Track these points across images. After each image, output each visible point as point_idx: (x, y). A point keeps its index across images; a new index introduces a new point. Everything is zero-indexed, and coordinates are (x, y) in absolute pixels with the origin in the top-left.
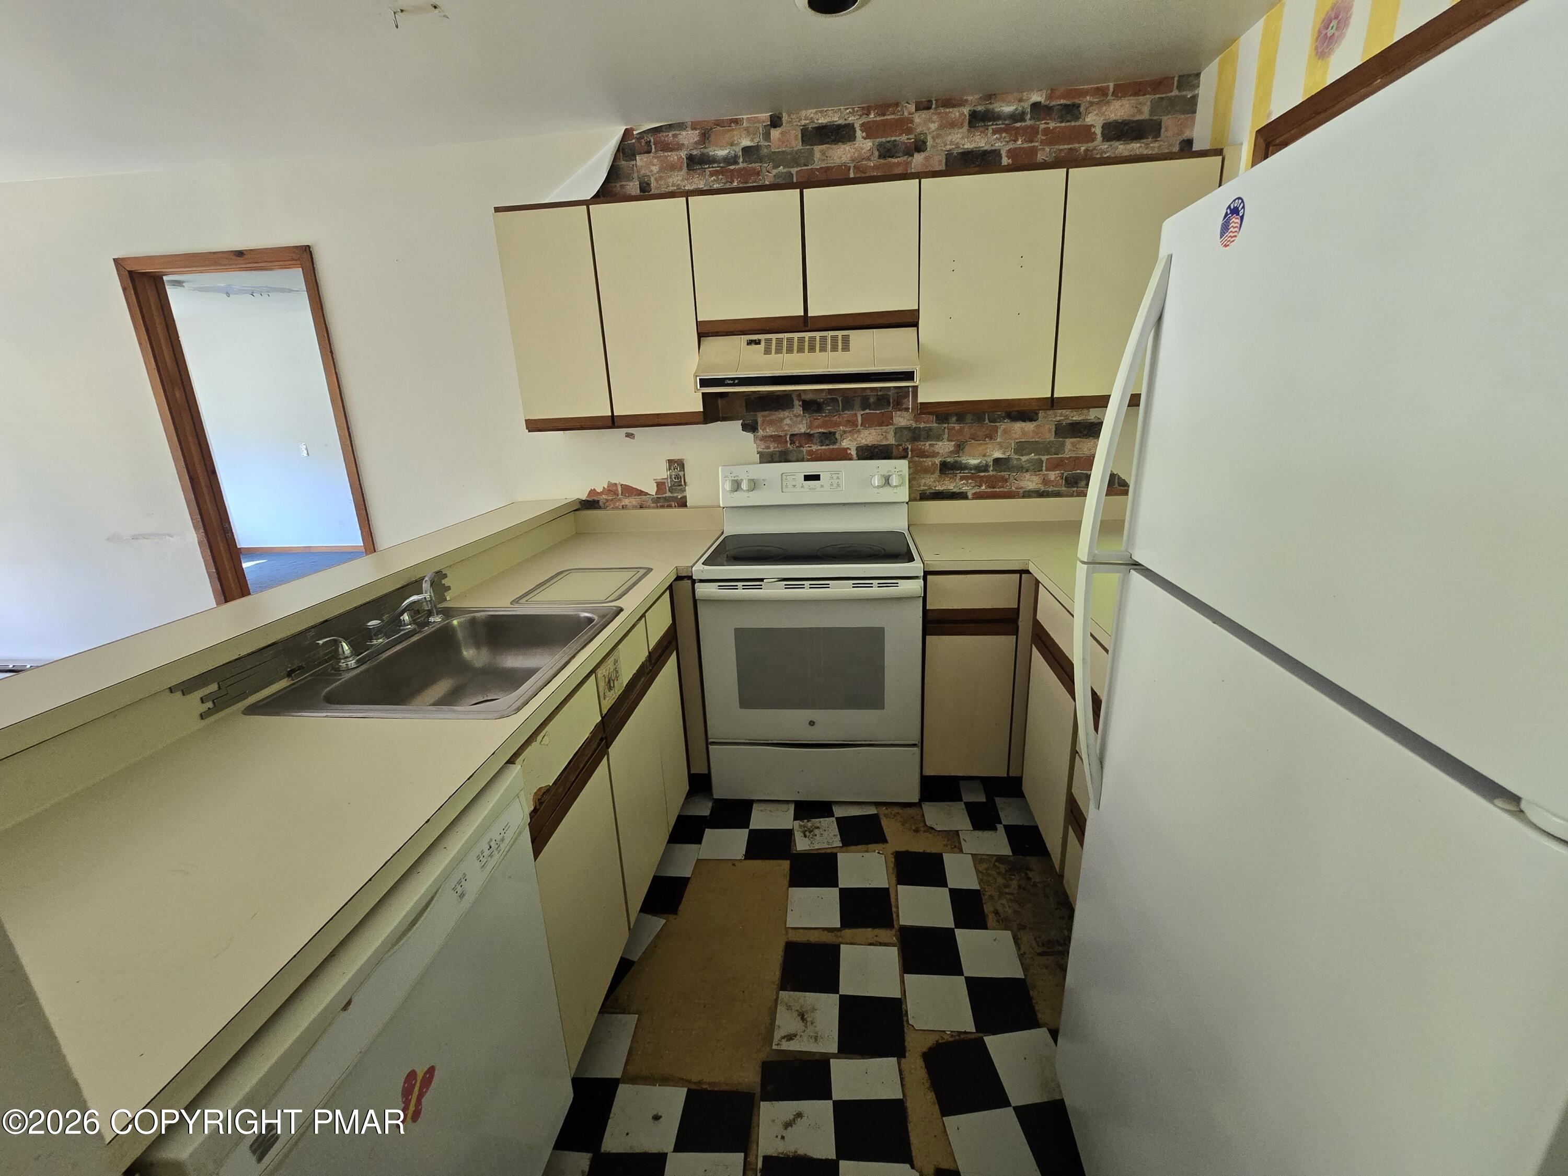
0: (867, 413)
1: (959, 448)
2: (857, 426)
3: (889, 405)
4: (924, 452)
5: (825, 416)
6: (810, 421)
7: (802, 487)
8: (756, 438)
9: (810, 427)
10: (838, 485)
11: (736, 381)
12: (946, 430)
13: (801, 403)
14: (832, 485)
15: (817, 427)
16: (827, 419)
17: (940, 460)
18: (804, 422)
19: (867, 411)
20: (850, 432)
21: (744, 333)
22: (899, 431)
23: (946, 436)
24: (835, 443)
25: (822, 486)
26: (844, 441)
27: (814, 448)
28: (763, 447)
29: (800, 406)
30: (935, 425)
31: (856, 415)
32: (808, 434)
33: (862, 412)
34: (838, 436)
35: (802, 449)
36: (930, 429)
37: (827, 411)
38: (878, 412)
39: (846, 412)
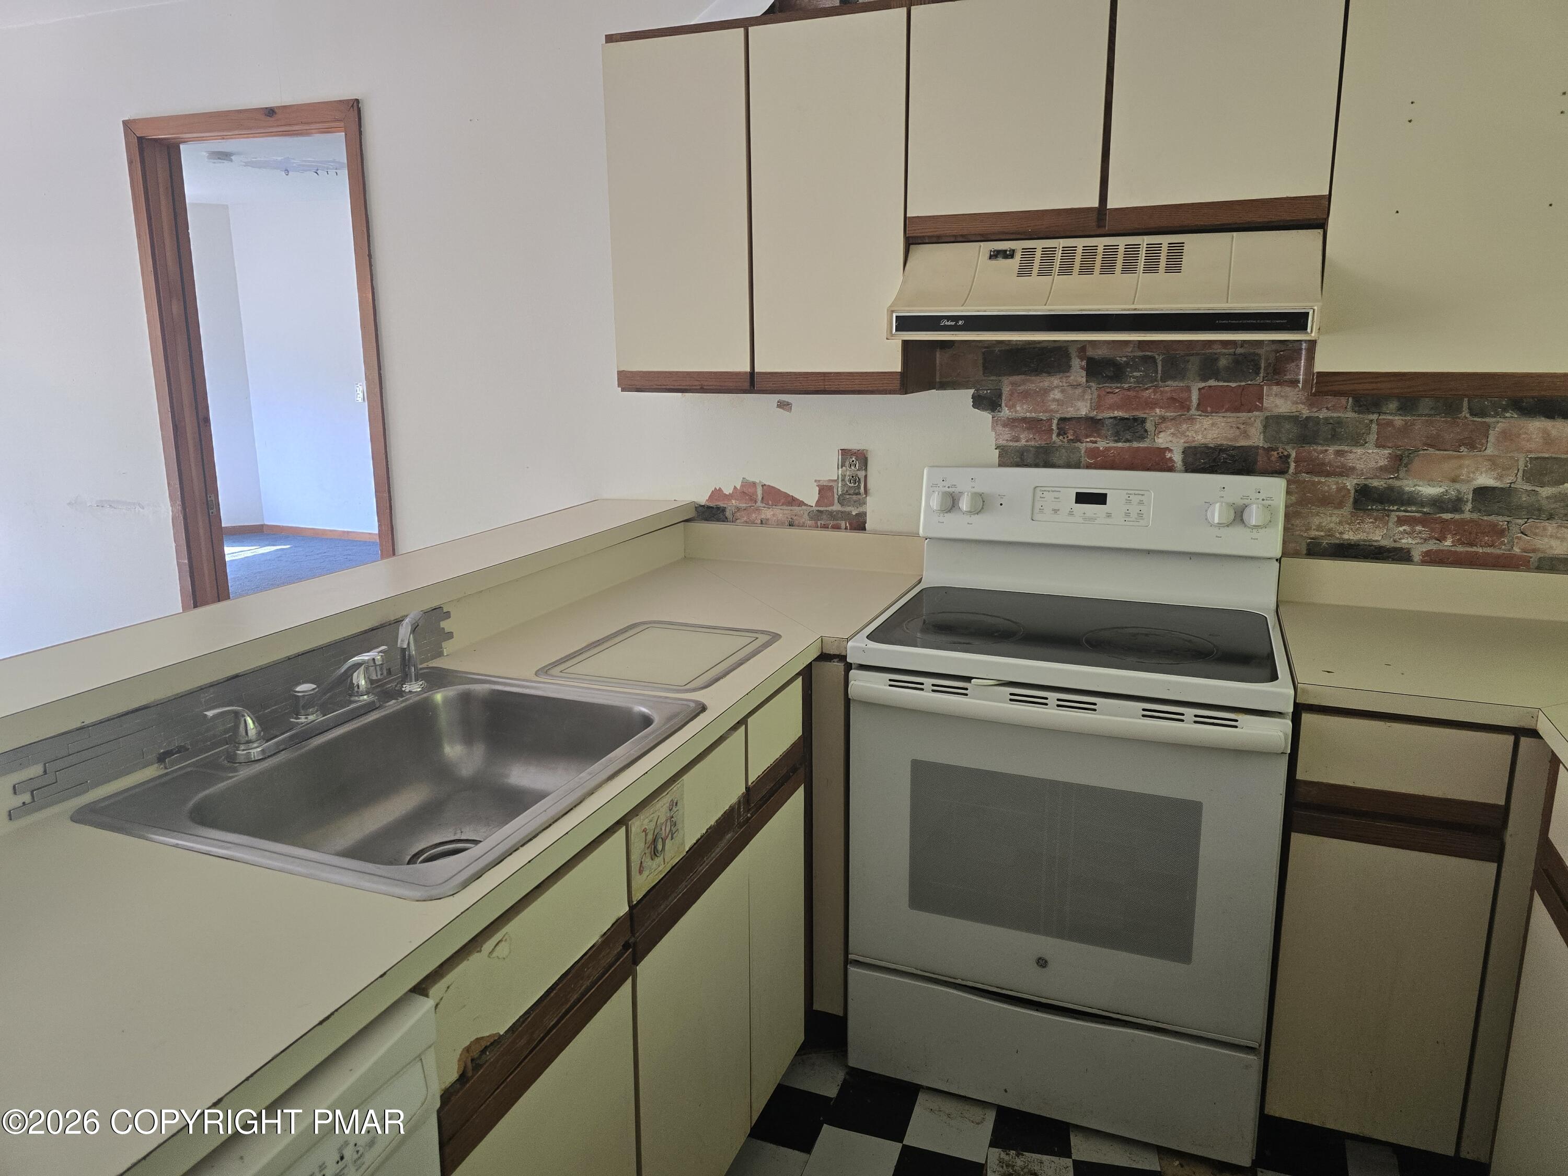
0: (1210, 387)
1: (1400, 462)
2: (1189, 409)
3: (1258, 374)
4: (1323, 464)
5: (1129, 389)
6: (1099, 396)
7: (1071, 513)
8: (995, 421)
9: (1098, 406)
10: (1140, 515)
11: (960, 323)
12: (1374, 427)
13: (1084, 363)
14: (1127, 514)
15: (1111, 408)
16: (1131, 393)
17: (1355, 481)
18: (1088, 397)
19: (1212, 383)
20: (1174, 419)
21: (985, 238)
22: (1273, 422)
23: (1373, 437)
24: (1142, 438)
25: (1109, 515)
26: (1162, 435)
27: (1102, 444)
28: (1007, 437)
29: (1082, 368)
30: (1350, 415)
31: (1188, 389)
32: (1092, 418)
33: (1203, 385)
34: (1149, 426)
35: (1077, 445)
36: (1339, 422)
37: (1132, 380)
38: (1233, 385)
39: (1169, 383)
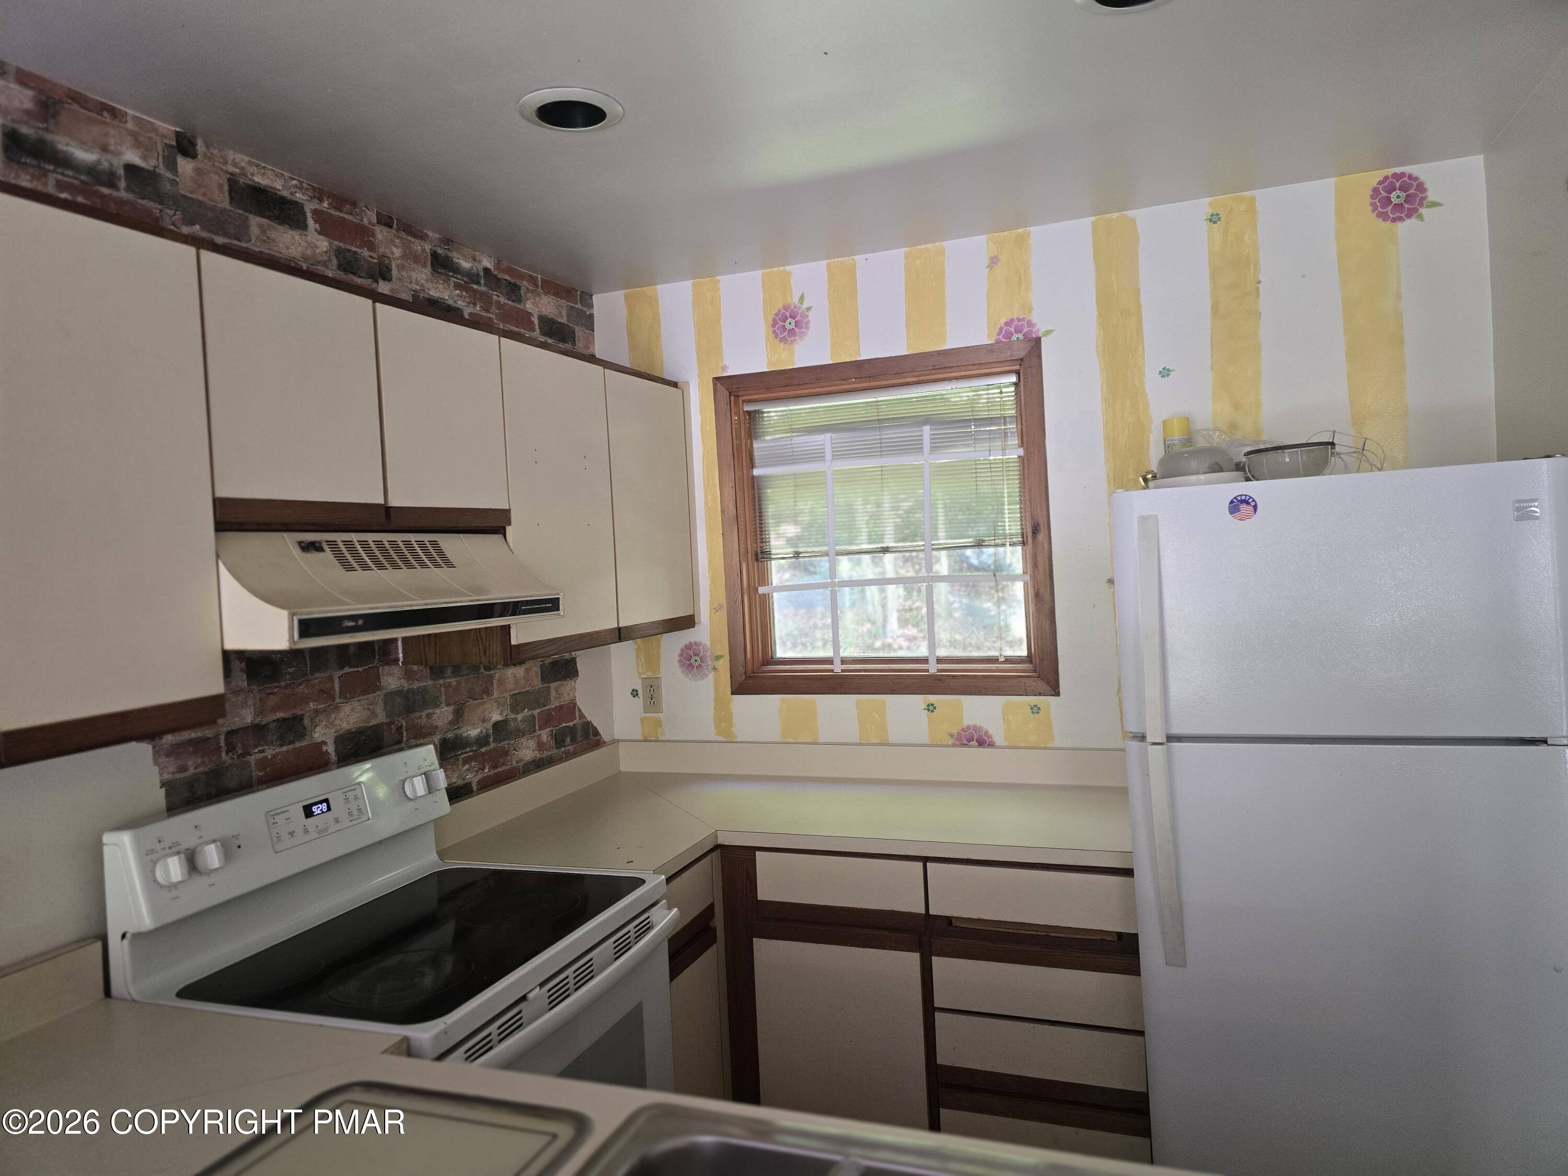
0: (346, 674)
1: (459, 715)
2: (334, 699)
3: (374, 657)
4: (421, 728)
5: (286, 687)
6: (261, 700)
7: (306, 831)
8: (156, 753)
9: (260, 712)
10: (359, 810)
11: (360, 622)
12: (443, 689)
13: (243, 665)
14: (350, 814)
15: (274, 709)
16: (288, 691)
17: (439, 737)
18: (250, 702)
19: (347, 670)
20: (325, 711)
21: (287, 527)
22: (390, 697)
23: (443, 698)
24: (302, 736)
25: (337, 821)
26: (318, 729)
27: (269, 752)
28: (173, 769)
29: (242, 670)
30: (430, 683)
31: (331, 678)
32: (257, 725)
33: (341, 673)
34: (306, 722)
35: (248, 758)
36: (424, 690)
37: (288, 677)
38: (361, 669)
39: (317, 675)
